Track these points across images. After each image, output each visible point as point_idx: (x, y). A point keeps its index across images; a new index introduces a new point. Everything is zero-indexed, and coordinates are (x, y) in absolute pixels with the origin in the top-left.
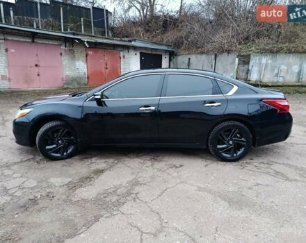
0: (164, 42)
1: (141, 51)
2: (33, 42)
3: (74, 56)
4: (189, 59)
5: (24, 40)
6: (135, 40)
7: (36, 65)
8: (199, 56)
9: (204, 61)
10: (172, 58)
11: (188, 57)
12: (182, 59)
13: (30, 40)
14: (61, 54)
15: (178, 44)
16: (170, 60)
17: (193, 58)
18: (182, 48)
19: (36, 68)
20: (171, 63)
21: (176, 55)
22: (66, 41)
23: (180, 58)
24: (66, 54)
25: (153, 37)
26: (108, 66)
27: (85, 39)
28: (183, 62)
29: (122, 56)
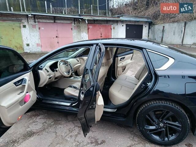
0: (146, 16)
1: (127, 23)
2: (55, 22)
3: (80, 30)
4: (164, 27)
5: (49, 21)
6: (122, 16)
7: (57, 37)
8: (171, 24)
9: (175, 28)
10: (151, 27)
11: (163, 25)
12: (158, 27)
13: (53, 22)
14: (72, 29)
15: (156, 16)
16: (149, 28)
17: (167, 26)
18: (159, 19)
19: (57, 38)
20: (150, 30)
21: (154, 25)
22: (75, 20)
23: (156, 27)
24: (75, 29)
25: (139, 13)
26: (102, 35)
27: (86, 18)
28: (159, 30)
29: (112, 28)
